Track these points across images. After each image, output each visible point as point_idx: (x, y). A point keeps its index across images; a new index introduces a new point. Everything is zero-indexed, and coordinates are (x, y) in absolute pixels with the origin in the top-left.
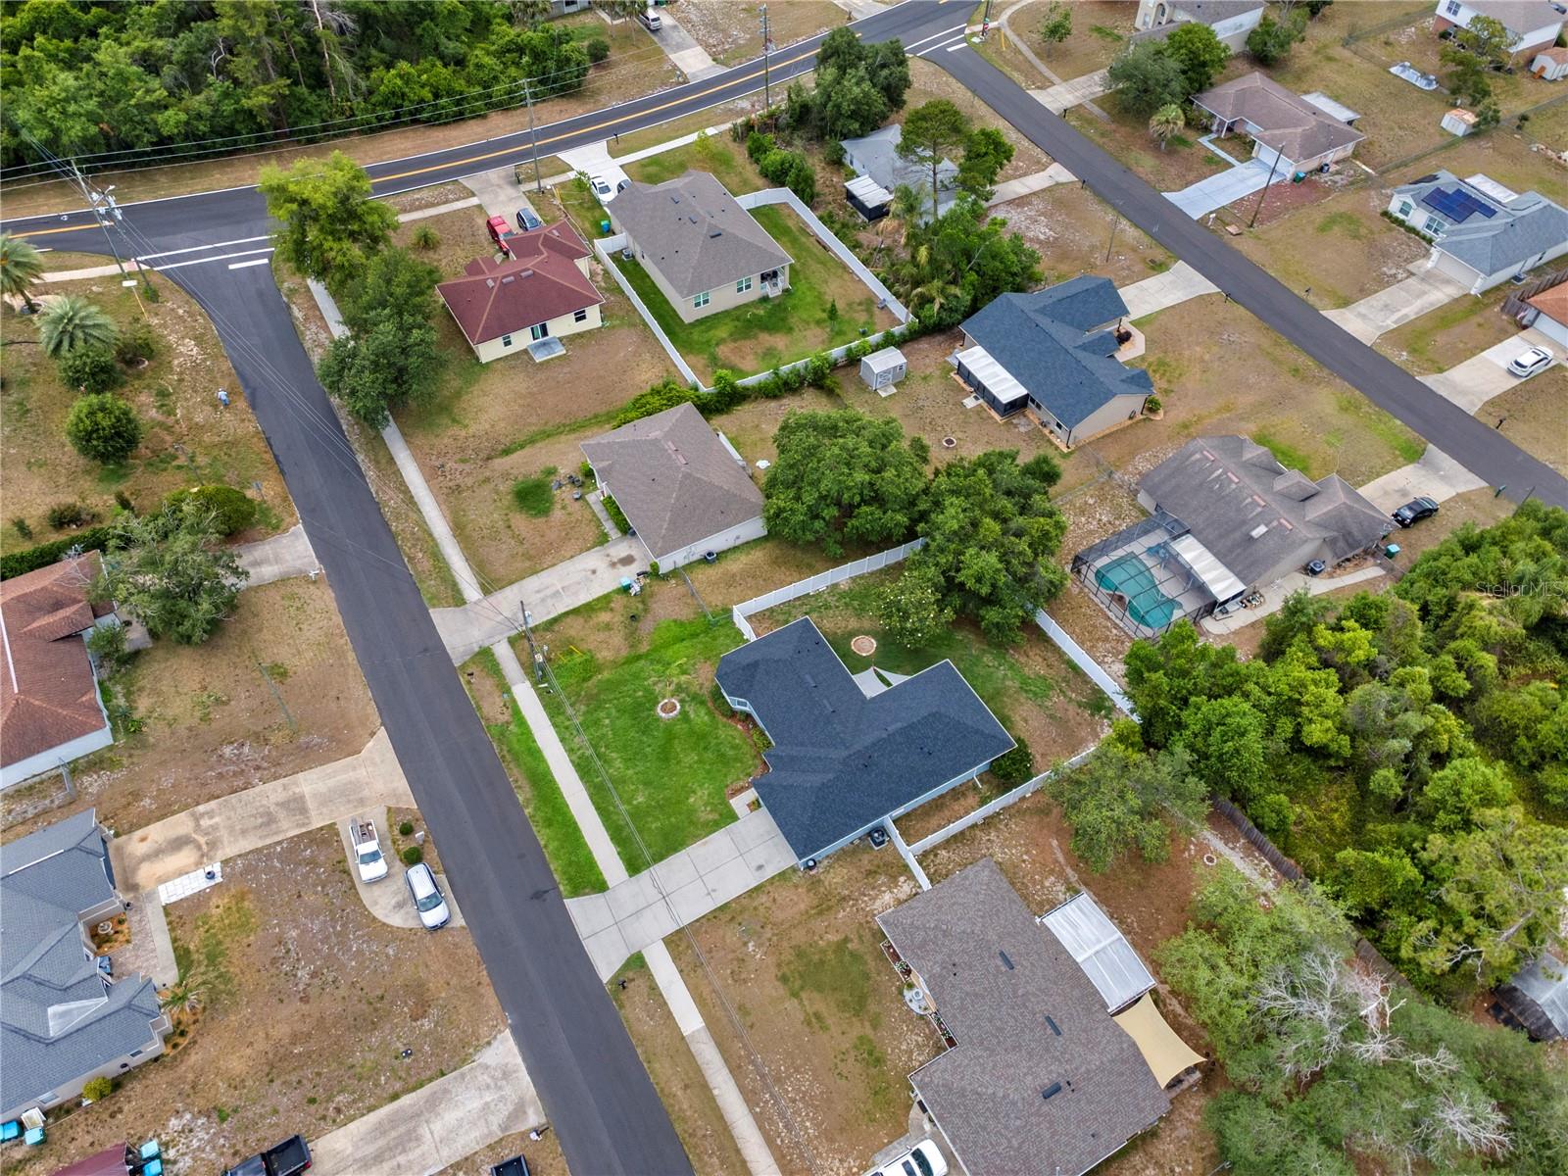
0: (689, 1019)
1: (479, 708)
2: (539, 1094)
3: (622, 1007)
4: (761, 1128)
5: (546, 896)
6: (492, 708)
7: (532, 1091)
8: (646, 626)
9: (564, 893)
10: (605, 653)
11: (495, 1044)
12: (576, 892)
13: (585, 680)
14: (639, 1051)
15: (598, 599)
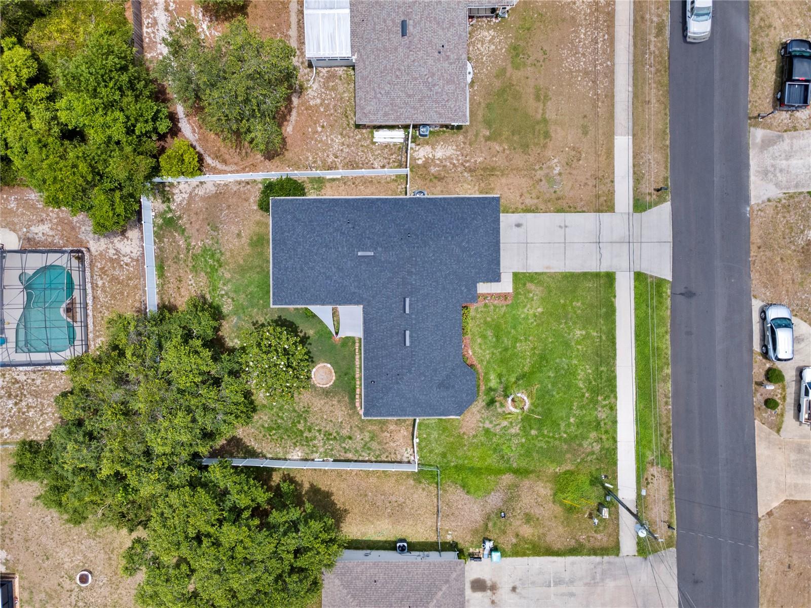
0: (623, 145)
1: (670, 491)
2: (747, 149)
3: (666, 179)
4: (613, 51)
5: (683, 291)
6: (660, 486)
7: (753, 153)
8: (495, 500)
9: (669, 286)
10: (543, 492)
11: (765, 198)
12: (660, 282)
13: (572, 473)
14: (668, 142)
15: (524, 555)
